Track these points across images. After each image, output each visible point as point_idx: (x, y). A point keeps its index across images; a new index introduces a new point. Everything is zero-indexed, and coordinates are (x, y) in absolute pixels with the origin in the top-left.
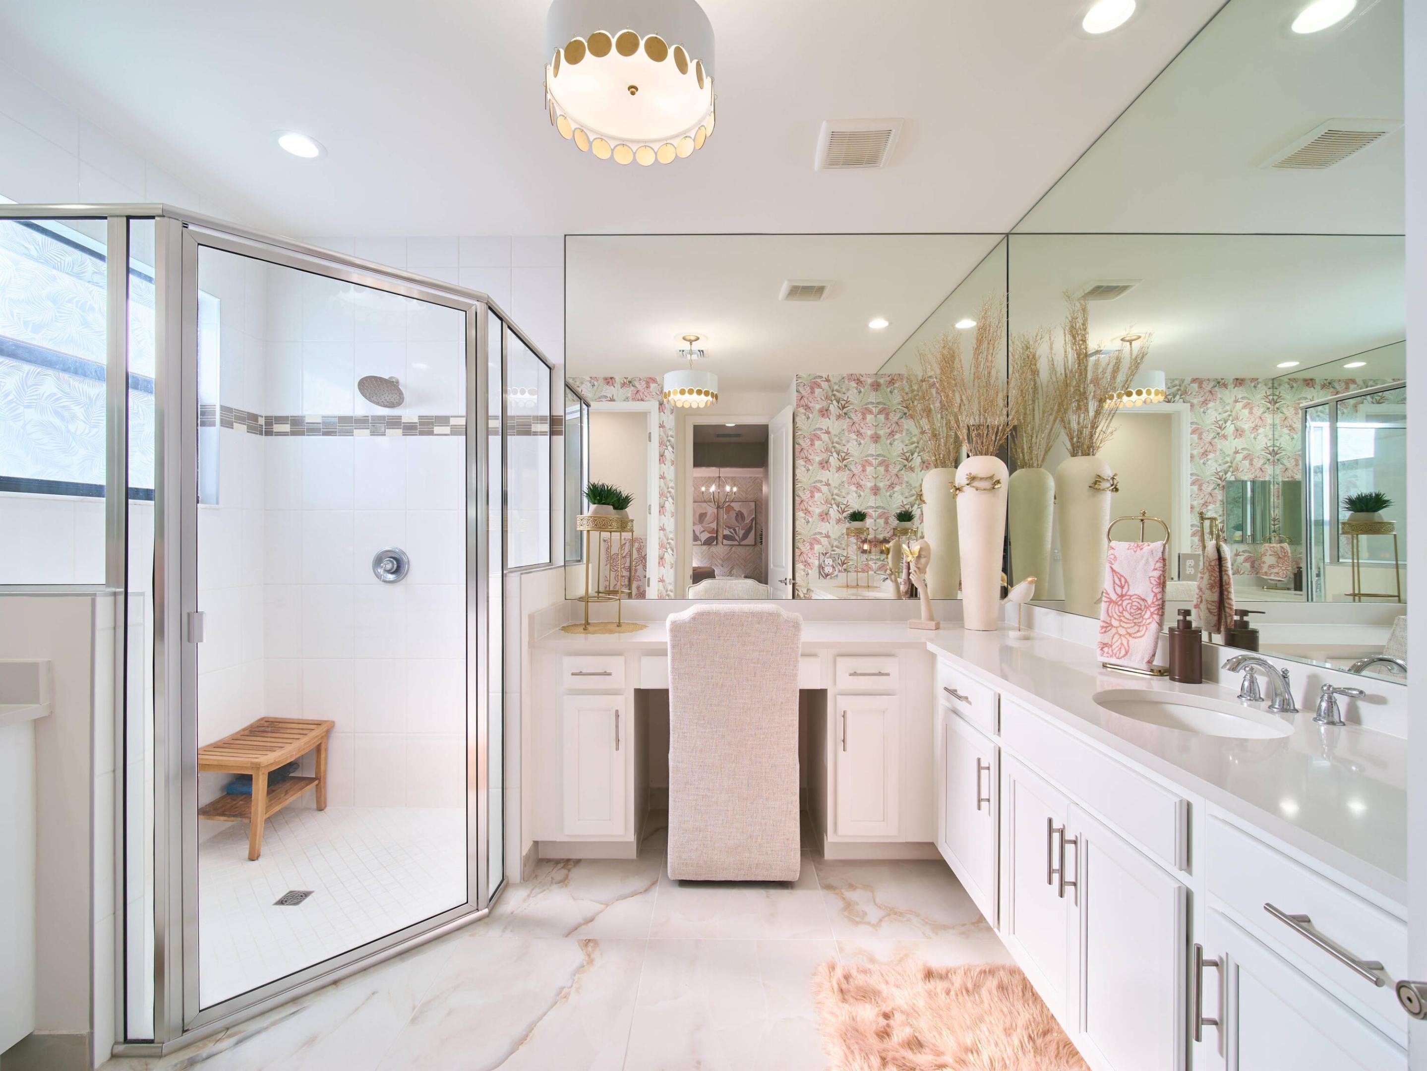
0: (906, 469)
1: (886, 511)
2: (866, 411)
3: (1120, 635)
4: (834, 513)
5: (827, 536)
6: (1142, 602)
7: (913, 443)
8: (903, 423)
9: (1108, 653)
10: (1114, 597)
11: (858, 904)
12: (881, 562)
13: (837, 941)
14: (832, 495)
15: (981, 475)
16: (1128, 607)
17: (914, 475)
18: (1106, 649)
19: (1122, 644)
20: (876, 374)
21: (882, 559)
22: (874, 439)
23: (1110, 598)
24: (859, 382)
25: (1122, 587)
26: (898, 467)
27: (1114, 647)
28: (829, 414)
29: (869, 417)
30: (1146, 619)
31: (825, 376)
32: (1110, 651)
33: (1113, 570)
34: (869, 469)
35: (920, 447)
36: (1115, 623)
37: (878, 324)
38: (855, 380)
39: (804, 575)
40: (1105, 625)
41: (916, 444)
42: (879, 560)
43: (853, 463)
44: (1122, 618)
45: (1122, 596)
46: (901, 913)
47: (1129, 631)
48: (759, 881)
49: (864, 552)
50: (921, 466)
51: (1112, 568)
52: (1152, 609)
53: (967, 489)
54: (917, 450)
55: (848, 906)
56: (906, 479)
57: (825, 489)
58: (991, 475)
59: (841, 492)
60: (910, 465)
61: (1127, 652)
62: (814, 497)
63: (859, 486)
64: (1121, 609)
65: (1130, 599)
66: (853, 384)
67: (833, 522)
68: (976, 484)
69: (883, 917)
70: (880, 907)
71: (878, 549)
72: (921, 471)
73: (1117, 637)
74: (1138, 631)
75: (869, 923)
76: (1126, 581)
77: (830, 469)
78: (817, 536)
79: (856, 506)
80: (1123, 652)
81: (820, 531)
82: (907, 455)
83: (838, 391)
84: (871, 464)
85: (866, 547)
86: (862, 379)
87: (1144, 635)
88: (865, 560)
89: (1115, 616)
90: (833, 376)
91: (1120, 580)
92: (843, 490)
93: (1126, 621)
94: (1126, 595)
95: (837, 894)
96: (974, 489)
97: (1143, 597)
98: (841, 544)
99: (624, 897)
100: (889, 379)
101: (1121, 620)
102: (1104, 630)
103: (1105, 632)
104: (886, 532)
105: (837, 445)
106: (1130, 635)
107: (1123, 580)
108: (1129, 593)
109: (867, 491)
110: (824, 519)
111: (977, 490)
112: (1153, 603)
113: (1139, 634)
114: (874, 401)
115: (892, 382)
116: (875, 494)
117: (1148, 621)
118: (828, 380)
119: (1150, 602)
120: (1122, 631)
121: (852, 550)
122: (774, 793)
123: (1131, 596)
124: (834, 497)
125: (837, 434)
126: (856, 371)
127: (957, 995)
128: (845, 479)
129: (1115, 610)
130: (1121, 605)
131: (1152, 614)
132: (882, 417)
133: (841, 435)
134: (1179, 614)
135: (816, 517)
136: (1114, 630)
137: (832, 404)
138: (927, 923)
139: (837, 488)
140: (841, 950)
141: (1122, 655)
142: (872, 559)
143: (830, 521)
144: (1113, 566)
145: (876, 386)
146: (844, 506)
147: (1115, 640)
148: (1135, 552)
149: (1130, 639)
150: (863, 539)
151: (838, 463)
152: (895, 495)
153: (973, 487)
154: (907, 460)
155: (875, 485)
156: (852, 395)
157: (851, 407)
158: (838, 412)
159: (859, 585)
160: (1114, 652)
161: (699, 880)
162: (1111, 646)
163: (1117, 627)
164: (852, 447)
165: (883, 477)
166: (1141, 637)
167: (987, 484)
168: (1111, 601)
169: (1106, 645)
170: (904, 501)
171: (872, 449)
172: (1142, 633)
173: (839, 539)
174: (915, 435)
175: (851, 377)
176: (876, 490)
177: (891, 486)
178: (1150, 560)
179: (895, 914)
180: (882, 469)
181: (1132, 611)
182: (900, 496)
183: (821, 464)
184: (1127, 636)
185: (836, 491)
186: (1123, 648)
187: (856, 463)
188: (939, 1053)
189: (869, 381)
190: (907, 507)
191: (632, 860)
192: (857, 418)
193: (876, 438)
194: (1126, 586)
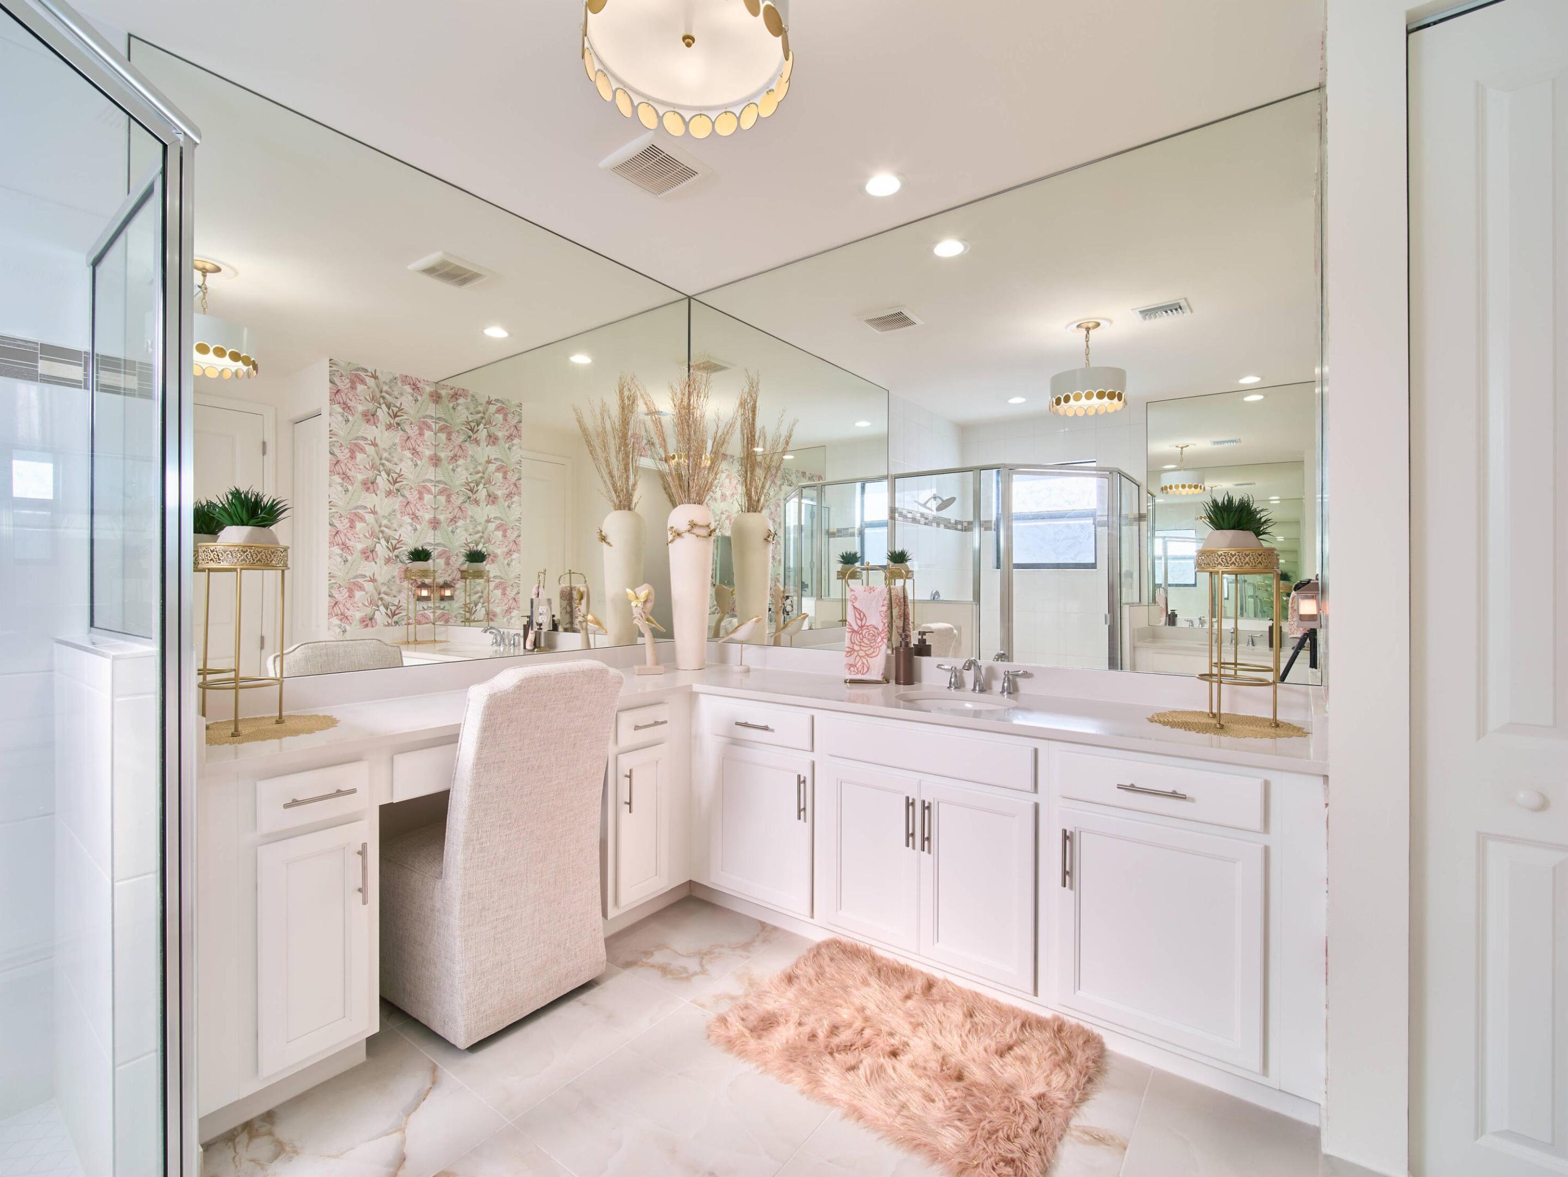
0: (470, 501)
1: (447, 549)
2: (423, 426)
3: (860, 657)
4: (382, 550)
5: (373, 580)
6: (876, 631)
7: (478, 472)
8: (467, 447)
9: (854, 671)
10: (856, 628)
11: (670, 964)
12: (441, 611)
13: (691, 1001)
14: (380, 526)
15: (700, 523)
16: (867, 635)
17: (479, 509)
18: (852, 669)
19: (863, 663)
20: (437, 383)
21: (442, 607)
22: (434, 461)
23: (853, 629)
24: (415, 387)
25: (862, 620)
26: (462, 499)
27: (858, 666)
28: (376, 421)
29: (428, 434)
30: (878, 643)
31: (371, 369)
32: (856, 670)
33: (855, 608)
34: (427, 497)
35: (486, 478)
36: (856, 648)
37: (496, 332)
38: (410, 384)
39: (339, 633)
40: (850, 650)
41: (481, 475)
42: (439, 608)
43: (407, 487)
44: (862, 644)
45: (862, 627)
46: (709, 952)
47: (867, 653)
48: (568, 993)
49: (420, 599)
50: (487, 499)
51: (853, 606)
52: (883, 635)
53: (687, 535)
54: (483, 481)
55: (665, 970)
56: (470, 513)
57: (370, 518)
58: (707, 524)
59: (392, 523)
60: (475, 497)
61: (868, 669)
62: (355, 528)
63: (415, 517)
64: (861, 636)
65: (867, 629)
66: (408, 389)
67: (381, 561)
68: (696, 531)
69: (701, 962)
70: (690, 957)
71: (437, 595)
72: (487, 505)
73: (858, 658)
74: (874, 652)
75: (695, 974)
76: (864, 615)
77: (378, 492)
78: (359, 580)
79: (412, 543)
80: (866, 669)
81: (363, 573)
82: (472, 485)
83: (387, 393)
84: (429, 492)
85: (425, 593)
86: (419, 385)
87: (878, 655)
88: (422, 609)
89: (857, 642)
90: (382, 373)
91: (860, 615)
92: (394, 521)
93: (865, 645)
94: (864, 626)
95: (642, 966)
96: (695, 536)
97: (876, 626)
98: (391, 590)
99: (415, 1106)
100: (452, 392)
101: (861, 645)
102: (849, 654)
103: (850, 656)
104: (447, 575)
105: (387, 463)
106: (868, 655)
107: (862, 615)
108: (866, 624)
109: (425, 523)
110: (368, 557)
111: (697, 536)
112: (883, 630)
113: (874, 655)
114: (433, 415)
115: (455, 396)
116: (435, 528)
117: (880, 644)
118: (374, 377)
119: (881, 630)
120: (862, 653)
121: (404, 596)
122: (580, 883)
123: (868, 626)
124: (382, 529)
125: (387, 448)
126: (413, 374)
127: (817, 981)
128: (397, 507)
129: (857, 638)
130: (862, 633)
131: (882, 638)
132: (443, 436)
133: (393, 450)
134: (919, 635)
135: (357, 554)
136: (856, 654)
137: (380, 408)
138: (734, 948)
139: (386, 518)
140: (703, 1006)
141: (865, 672)
142: (429, 608)
143: (377, 561)
144: (854, 604)
145: (436, 398)
146: (396, 541)
147: (857, 661)
148: (870, 593)
149: (868, 659)
150: (419, 583)
151: (388, 486)
152: (458, 531)
153: (694, 534)
154: (471, 490)
155: (435, 517)
156: (406, 401)
157: (405, 417)
158: (389, 420)
159: (418, 640)
160: (859, 670)
161: (500, 1029)
162: (855, 666)
163: (858, 651)
164: (406, 467)
165: (445, 509)
166: (876, 656)
167: (704, 532)
168: (853, 631)
169: (851, 665)
170: (468, 539)
171: (431, 473)
172: (877, 653)
173: (388, 583)
174: (480, 464)
175: (405, 379)
176: (435, 524)
177: (454, 520)
178: (880, 599)
179: (706, 954)
180: (442, 499)
181: (870, 637)
182: (464, 532)
183: (365, 484)
184: (866, 657)
185: (385, 522)
186: (865, 666)
187: (411, 488)
188: (850, 1025)
189: (428, 389)
190: (471, 545)
191: (363, 1065)
192: (412, 431)
193: (436, 461)
194: (864, 619)
